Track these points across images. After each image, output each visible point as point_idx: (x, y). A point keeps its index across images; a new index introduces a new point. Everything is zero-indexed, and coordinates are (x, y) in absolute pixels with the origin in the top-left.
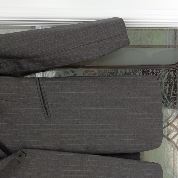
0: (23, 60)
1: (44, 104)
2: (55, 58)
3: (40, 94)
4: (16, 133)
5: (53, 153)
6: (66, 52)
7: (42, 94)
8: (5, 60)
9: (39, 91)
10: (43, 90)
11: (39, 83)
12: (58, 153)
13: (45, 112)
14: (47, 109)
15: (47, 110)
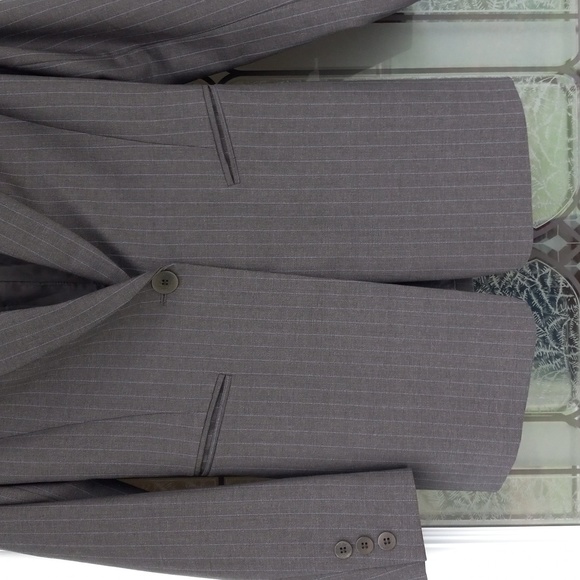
0: (169, 44)
1: (225, 150)
2: (249, 30)
3: (213, 120)
4: (154, 224)
5: (248, 276)
6: (279, 10)
7: (218, 122)
8: (125, 48)
9: (212, 112)
10: (220, 111)
11: (212, 96)
12: (259, 276)
13: (227, 170)
14: (232, 162)
15: (232, 165)
